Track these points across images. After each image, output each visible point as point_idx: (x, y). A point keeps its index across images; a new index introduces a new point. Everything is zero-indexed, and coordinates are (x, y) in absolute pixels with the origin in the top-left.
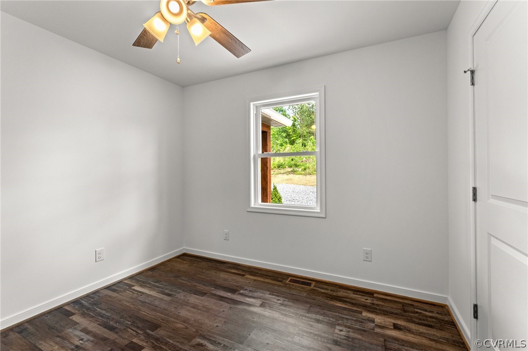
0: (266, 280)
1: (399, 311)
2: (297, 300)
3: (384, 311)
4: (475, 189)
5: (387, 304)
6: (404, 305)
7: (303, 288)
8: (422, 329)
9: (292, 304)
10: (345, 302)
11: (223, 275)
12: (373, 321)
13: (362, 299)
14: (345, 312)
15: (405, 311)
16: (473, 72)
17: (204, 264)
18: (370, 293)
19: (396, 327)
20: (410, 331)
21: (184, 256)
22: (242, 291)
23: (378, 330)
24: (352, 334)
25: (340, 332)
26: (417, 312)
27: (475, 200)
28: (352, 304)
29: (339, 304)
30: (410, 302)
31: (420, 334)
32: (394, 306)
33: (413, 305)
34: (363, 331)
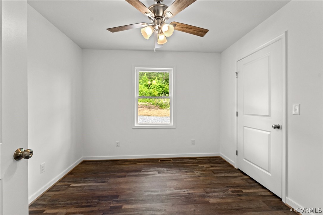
0: (150, 163)
1: (208, 162)
2: (172, 167)
3: (204, 163)
4: (237, 112)
5: (203, 161)
6: (208, 159)
7: (169, 162)
8: (219, 165)
9: (171, 169)
10: (189, 163)
11: (124, 166)
12: (204, 167)
13: (194, 161)
14: (193, 166)
15: (210, 161)
16: (237, 73)
17: (104, 163)
18: (195, 158)
19: (212, 167)
20: (216, 167)
21: (84, 162)
22: (143, 170)
23: (207, 169)
24: (201, 173)
25: (197, 173)
26: (214, 161)
27: (237, 116)
28: (192, 163)
29: (188, 165)
30: (209, 158)
31: (219, 167)
32: (206, 160)
33: (210, 159)
34: (204, 171)
